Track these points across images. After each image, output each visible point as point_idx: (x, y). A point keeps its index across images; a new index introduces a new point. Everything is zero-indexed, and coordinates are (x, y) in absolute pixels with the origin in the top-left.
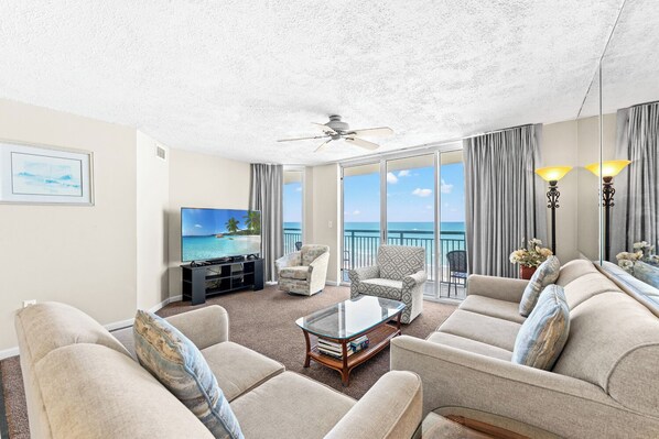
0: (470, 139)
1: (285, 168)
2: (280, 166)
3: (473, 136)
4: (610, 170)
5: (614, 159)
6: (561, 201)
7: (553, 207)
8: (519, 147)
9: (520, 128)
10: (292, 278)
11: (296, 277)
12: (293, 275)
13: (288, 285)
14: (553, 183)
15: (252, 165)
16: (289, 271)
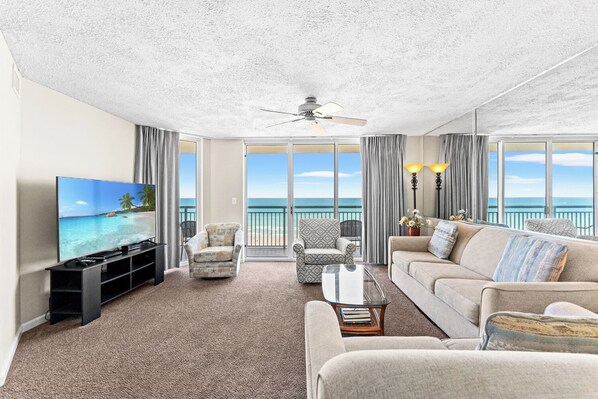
0: (365, 138)
1: (181, 137)
2: (175, 134)
3: (367, 136)
4: (439, 169)
5: (438, 163)
6: (418, 185)
7: (414, 189)
8: (395, 149)
9: (396, 136)
10: (211, 262)
11: (219, 259)
12: (214, 258)
13: (206, 270)
14: (414, 174)
15: (138, 127)
16: (207, 254)
